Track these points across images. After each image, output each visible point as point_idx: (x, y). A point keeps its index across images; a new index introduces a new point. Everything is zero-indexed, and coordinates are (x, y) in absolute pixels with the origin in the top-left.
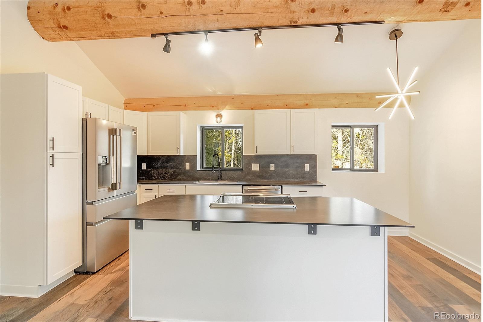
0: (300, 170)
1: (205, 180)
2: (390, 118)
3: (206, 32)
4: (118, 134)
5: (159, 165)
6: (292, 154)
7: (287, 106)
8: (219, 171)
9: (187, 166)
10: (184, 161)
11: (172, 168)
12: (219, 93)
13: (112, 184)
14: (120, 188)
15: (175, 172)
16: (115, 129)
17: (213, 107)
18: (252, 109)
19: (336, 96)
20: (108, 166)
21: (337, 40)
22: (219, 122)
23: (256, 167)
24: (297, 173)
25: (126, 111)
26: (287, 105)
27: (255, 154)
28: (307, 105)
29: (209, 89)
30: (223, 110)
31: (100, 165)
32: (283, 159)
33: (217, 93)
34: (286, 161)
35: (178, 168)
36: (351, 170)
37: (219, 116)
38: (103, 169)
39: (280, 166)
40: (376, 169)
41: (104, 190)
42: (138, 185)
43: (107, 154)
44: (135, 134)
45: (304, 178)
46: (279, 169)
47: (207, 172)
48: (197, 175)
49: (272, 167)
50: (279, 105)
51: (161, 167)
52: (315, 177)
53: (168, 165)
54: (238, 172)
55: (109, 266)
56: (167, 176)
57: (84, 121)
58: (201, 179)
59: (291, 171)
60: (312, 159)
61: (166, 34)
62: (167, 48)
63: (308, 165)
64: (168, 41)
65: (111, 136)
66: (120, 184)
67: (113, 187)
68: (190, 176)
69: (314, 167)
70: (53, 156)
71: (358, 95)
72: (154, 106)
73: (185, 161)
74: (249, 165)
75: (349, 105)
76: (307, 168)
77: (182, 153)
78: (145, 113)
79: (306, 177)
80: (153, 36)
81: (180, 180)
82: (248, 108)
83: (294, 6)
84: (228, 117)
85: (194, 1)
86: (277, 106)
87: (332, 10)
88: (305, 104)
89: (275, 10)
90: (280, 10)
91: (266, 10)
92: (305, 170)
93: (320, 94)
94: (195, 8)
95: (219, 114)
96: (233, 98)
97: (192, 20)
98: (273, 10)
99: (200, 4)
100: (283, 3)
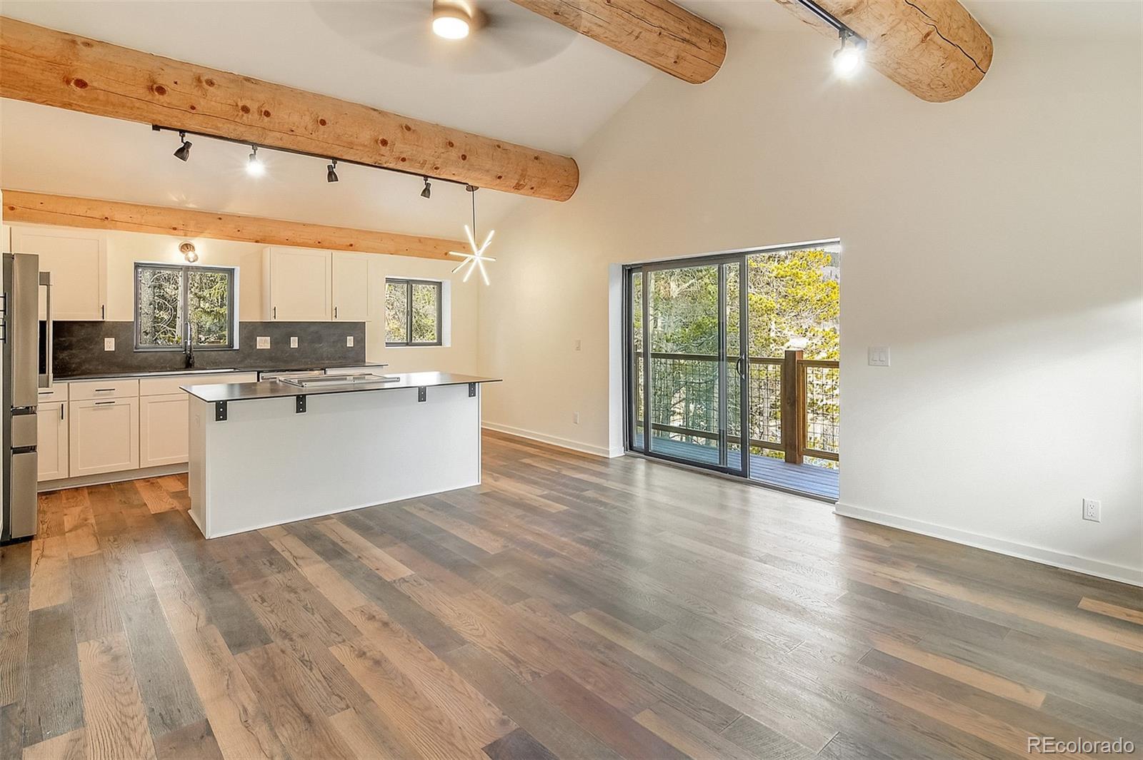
0: (339, 345)
1: (156, 369)
2: (465, 280)
6: (333, 321)
9: (110, 344)
10: (99, 334)
12: (191, 206)
17: (175, 229)
18: (257, 242)
19: (393, 237)
22: (192, 260)
23: (263, 343)
24: (336, 351)
26: (319, 243)
27: (273, 320)
28: (351, 245)
30: (196, 237)
32: (313, 329)
33: (187, 205)
34: (317, 332)
35: (87, 348)
36: (407, 344)
37: (188, 247)
39: (307, 340)
40: (439, 343)
45: (345, 358)
46: (306, 344)
47: (159, 354)
48: (136, 363)
49: (294, 342)
50: (306, 240)
52: (363, 355)
58: (145, 368)
59: (325, 348)
60: (357, 329)
62: (182, 153)
63: (352, 337)
64: (188, 144)
68: (117, 364)
69: (360, 342)
71: (420, 240)
72: (12, 209)
73: (102, 333)
74: (253, 340)
75: (408, 252)
76: (350, 342)
79: (349, 356)
80: (156, 128)
82: (249, 240)
83: (384, 150)
84: (206, 251)
85: (253, 106)
86: (303, 243)
87: (423, 164)
88: (349, 244)
89: (362, 148)
90: (367, 150)
91: (350, 146)
92: (348, 346)
93: (371, 232)
94: (253, 117)
95: (186, 245)
96: (220, 219)
97: (242, 129)
98: (358, 148)
99: (261, 115)
100: (372, 143)
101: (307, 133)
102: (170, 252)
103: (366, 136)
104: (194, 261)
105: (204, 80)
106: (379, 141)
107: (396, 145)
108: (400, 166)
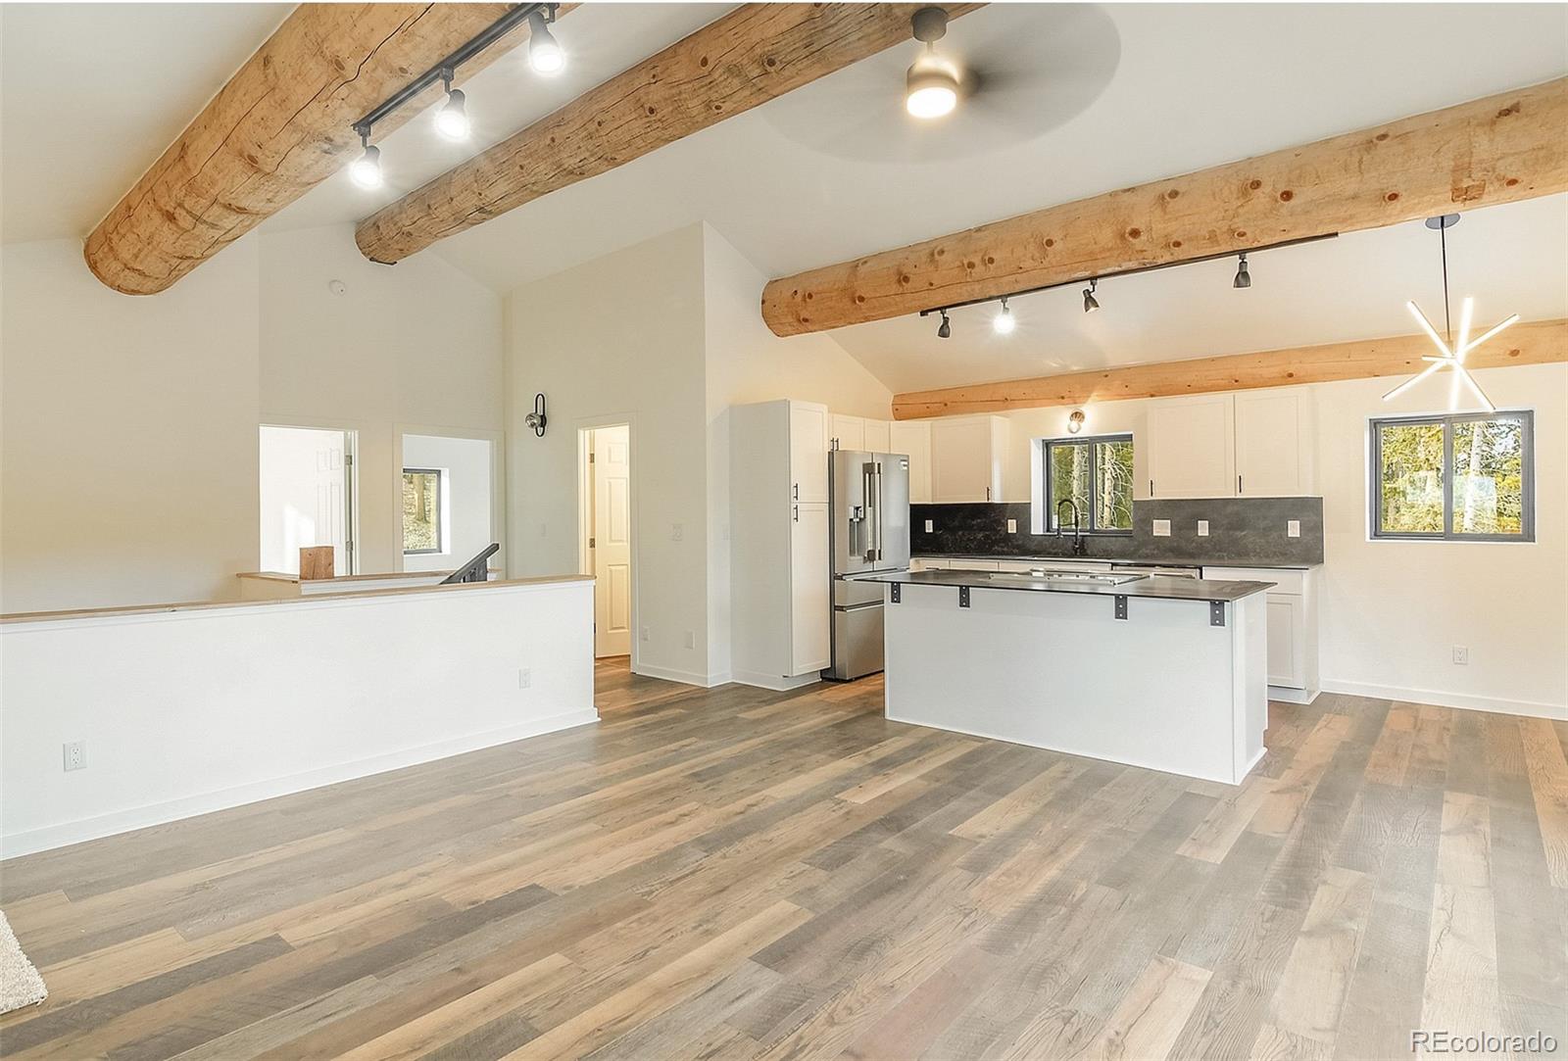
0: (1275, 535)
1: (1049, 554)
3: (1003, 297)
4: (876, 471)
5: (956, 523)
7: (1237, 384)
8: (1076, 536)
9: (1012, 526)
11: (981, 530)
12: (1074, 368)
13: (869, 551)
14: (880, 558)
15: (987, 537)
16: (873, 464)
17: (1063, 398)
18: (1152, 396)
20: (863, 523)
21: (1238, 284)
22: (1074, 431)
23: (1162, 528)
24: (1268, 542)
25: (895, 424)
26: (1236, 381)
27: (1150, 498)
28: (1291, 375)
29: (1053, 365)
30: (1085, 402)
31: (851, 520)
32: (1230, 509)
33: (1069, 368)
34: (1236, 514)
35: (995, 529)
36: (1442, 536)
37: (1078, 415)
38: (856, 526)
39: (1223, 525)
40: (1528, 536)
41: (858, 559)
42: (912, 561)
43: (862, 505)
44: (906, 468)
45: (1284, 554)
46: (1220, 532)
47: (1057, 538)
48: (1033, 546)
49: (1203, 529)
50: (1217, 382)
51: (960, 528)
52: (1319, 552)
53: (974, 522)
54: (1121, 539)
55: (866, 679)
56: (972, 546)
57: (831, 454)
58: (1040, 553)
59: (1251, 537)
60: (1309, 509)
61: (942, 309)
62: (944, 331)
63: (1298, 522)
64: (946, 320)
65: (867, 475)
66: (880, 551)
67: (871, 557)
68: (1018, 547)
69: (1314, 529)
70: (796, 508)
72: (946, 405)
73: (1006, 516)
74: (1145, 523)
76: (1294, 529)
77: (996, 499)
78: (925, 424)
79: (1291, 552)
80: (923, 313)
81: (999, 554)
82: (1142, 395)
83: (1137, 243)
84: (1096, 417)
85: (976, 260)
86: (1212, 386)
87: (1213, 238)
88: (1285, 375)
89: (1108, 254)
90: (1116, 253)
91: (1092, 257)
92: (1289, 535)
93: (1329, 347)
94: (979, 269)
95: (1076, 413)
96: (1106, 376)
97: (977, 287)
98: (1103, 255)
99: (986, 264)
100: (1118, 242)
101: (1036, 264)
102: (1061, 424)
103: (1106, 236)
104: (1078, 431)
105: (934, 252)
106: (1127, 235)
107: (1154, 229)
108: (1179, 253)
